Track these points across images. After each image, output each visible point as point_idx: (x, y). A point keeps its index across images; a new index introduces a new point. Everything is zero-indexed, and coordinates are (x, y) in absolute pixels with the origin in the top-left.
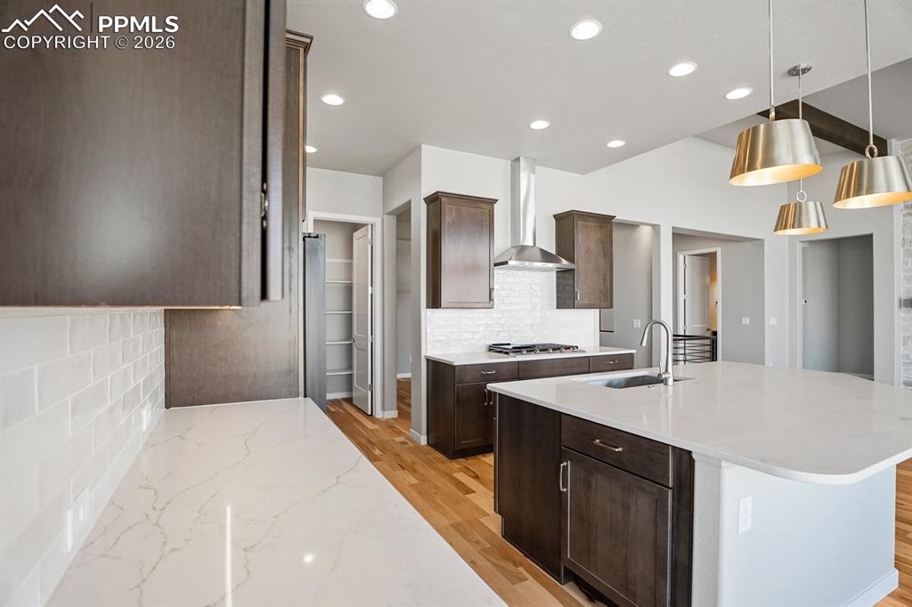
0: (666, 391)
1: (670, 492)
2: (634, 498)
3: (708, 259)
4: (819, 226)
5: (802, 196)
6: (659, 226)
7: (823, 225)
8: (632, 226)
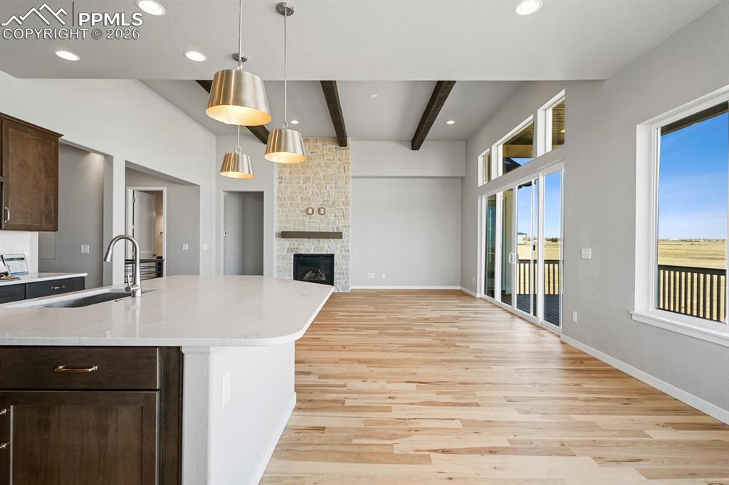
0: (134, 302)
1: (157, 394)
2: (114, 416)
3: (155, 196)
4: (250, 173)
5: (239, 150)
6: (112, 157)
7: (252, 173)
8: (83, 152)
